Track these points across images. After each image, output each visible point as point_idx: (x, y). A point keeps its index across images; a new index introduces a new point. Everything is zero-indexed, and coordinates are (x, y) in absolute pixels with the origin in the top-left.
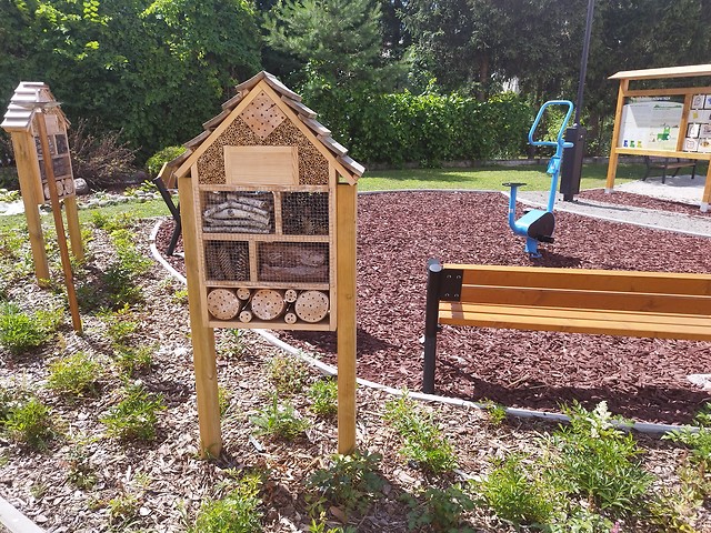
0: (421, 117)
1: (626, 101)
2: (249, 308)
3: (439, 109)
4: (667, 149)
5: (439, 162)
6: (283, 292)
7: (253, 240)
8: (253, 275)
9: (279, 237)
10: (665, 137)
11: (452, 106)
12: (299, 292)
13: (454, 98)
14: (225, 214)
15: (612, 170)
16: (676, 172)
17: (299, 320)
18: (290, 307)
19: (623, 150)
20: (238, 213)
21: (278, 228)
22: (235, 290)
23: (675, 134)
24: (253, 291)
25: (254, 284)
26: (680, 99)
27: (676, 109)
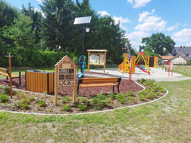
0: (46, 56)
1: (90, 55)
2: (64, 83)
3: (50, 54)
4: (97, 64)
5: (50, 66)
6: (68, 81)
7: (65, 74)
8: (65, 79)
9: (68, 74)
10: (97, 62)
11: (53, 54)
12: (70, 80)
13: (53, 52)
14: (62, 71)
15: (89, 68)
16: (98, 68)
17: (70, 84)
18: (69, 83)
19: (90, 64)
20: (63, 71)
21: (68, 73)
22: (62, 81)
23: (98, 61)
24: (65, 81)
25: (65, 80)
26: (98, 55)
27: (98, 57)
